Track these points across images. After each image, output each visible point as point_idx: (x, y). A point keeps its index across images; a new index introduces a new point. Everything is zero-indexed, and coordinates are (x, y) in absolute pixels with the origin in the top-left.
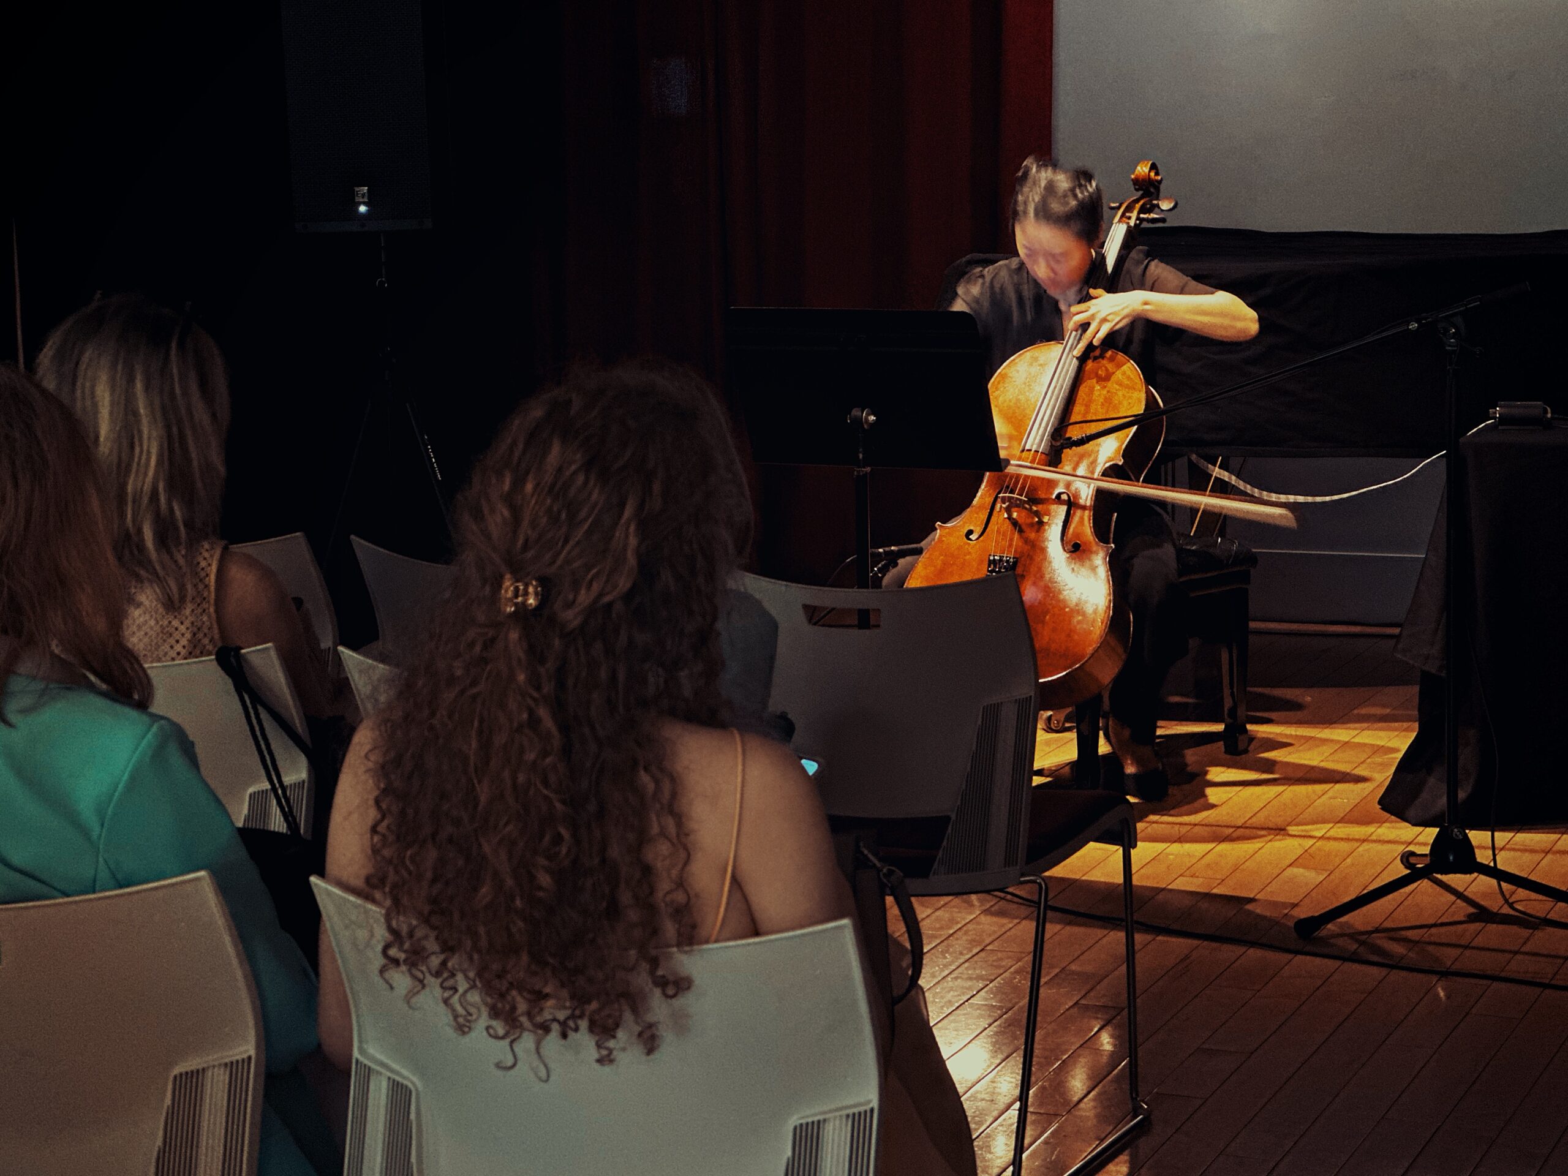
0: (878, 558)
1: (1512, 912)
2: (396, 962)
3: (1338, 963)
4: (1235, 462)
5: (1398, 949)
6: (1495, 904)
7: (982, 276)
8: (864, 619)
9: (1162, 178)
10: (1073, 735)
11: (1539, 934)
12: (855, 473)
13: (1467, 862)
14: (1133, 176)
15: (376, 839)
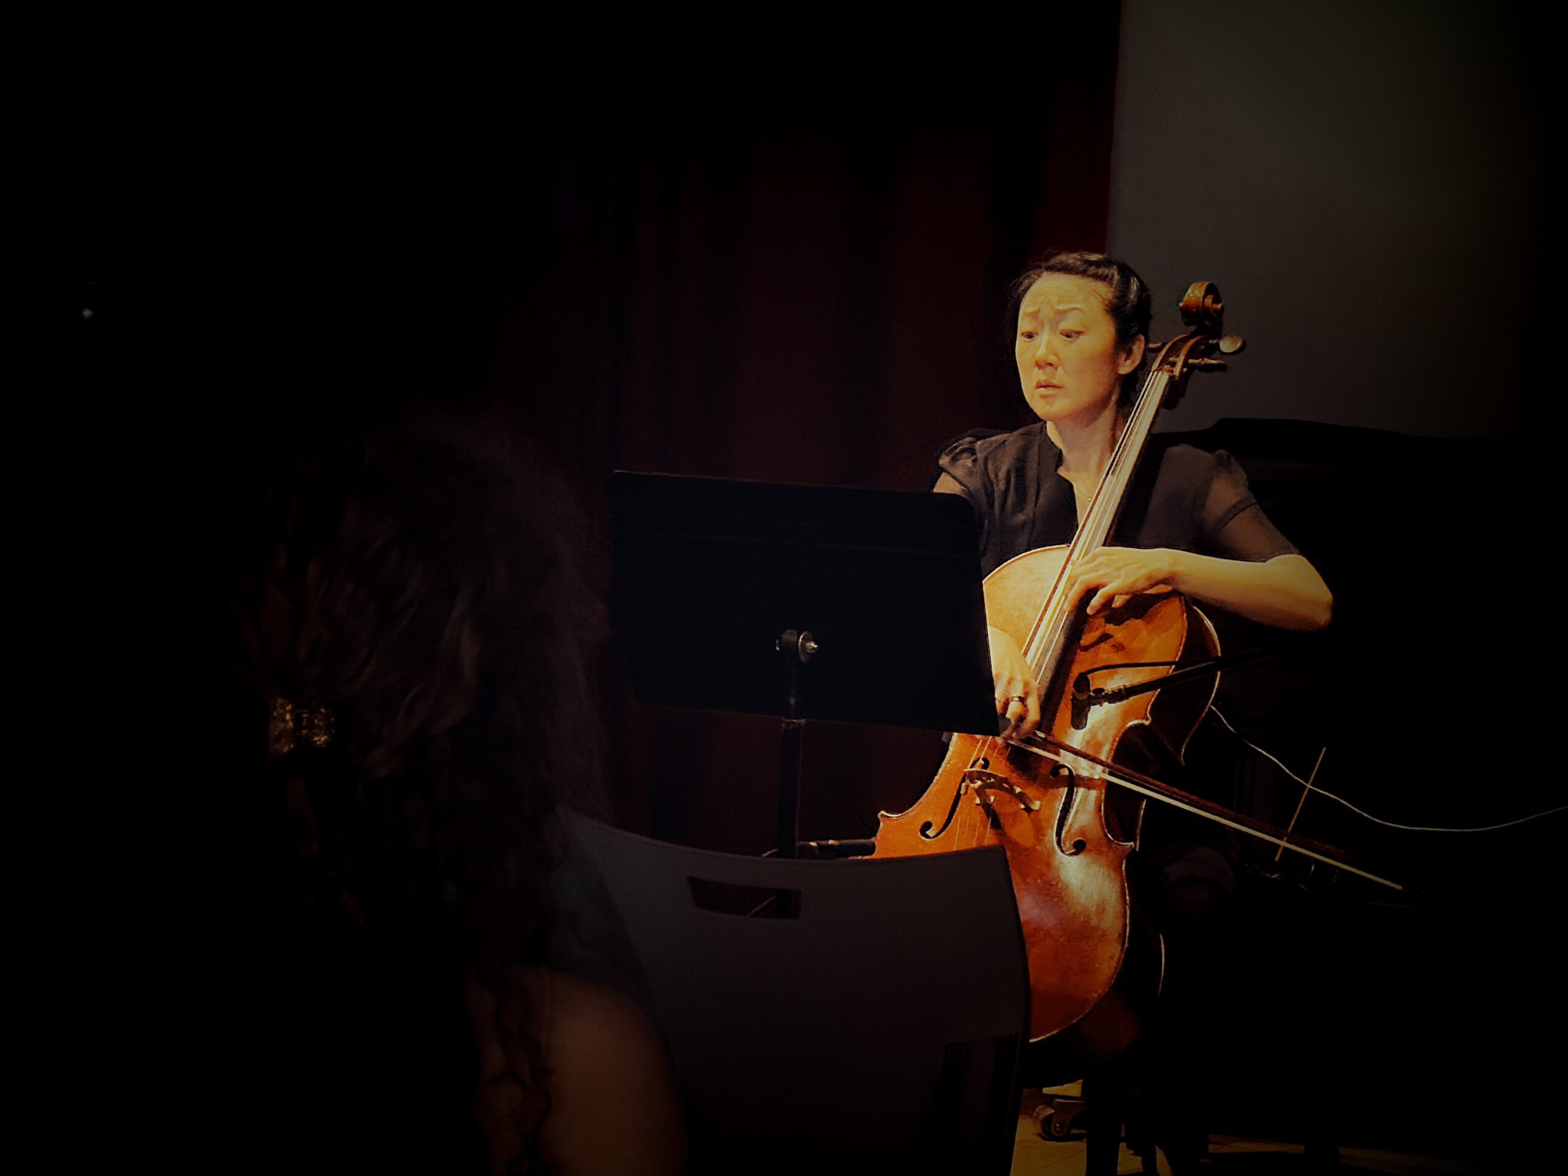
7: (972, 451)
9: (1223, 307)
10: (1080, 1146)
12: (783, 725)
14: (1181, 304)
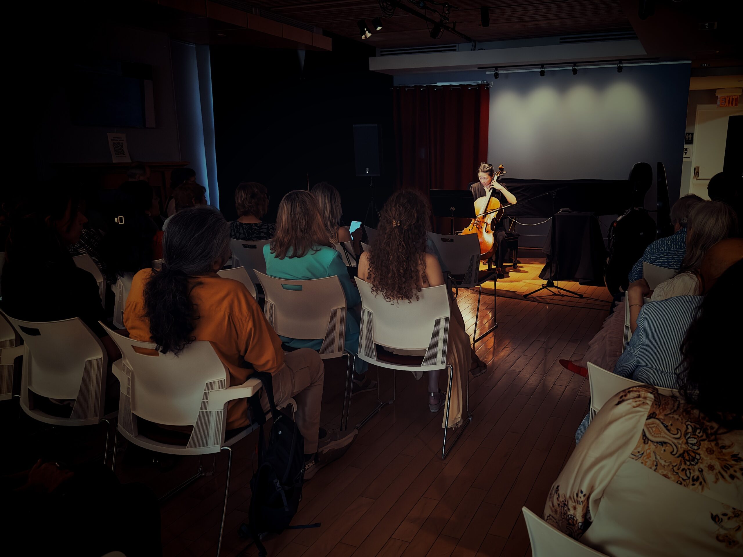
0: (455, 233)
1: (560, 294)
2: (374, 290)
3: (530, 302)
4: (517, 219)
5: (540, 300)
6: (557, 293)
8: (452, 241)
10: (487, 265)
11: (564, 297)
12: (451, 218)
13: (552, 286)
15: (369, 271)
